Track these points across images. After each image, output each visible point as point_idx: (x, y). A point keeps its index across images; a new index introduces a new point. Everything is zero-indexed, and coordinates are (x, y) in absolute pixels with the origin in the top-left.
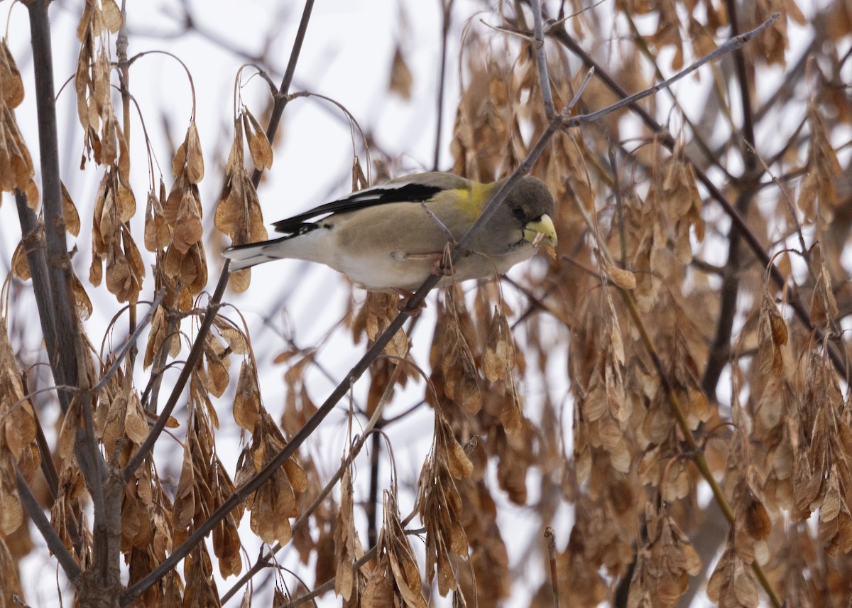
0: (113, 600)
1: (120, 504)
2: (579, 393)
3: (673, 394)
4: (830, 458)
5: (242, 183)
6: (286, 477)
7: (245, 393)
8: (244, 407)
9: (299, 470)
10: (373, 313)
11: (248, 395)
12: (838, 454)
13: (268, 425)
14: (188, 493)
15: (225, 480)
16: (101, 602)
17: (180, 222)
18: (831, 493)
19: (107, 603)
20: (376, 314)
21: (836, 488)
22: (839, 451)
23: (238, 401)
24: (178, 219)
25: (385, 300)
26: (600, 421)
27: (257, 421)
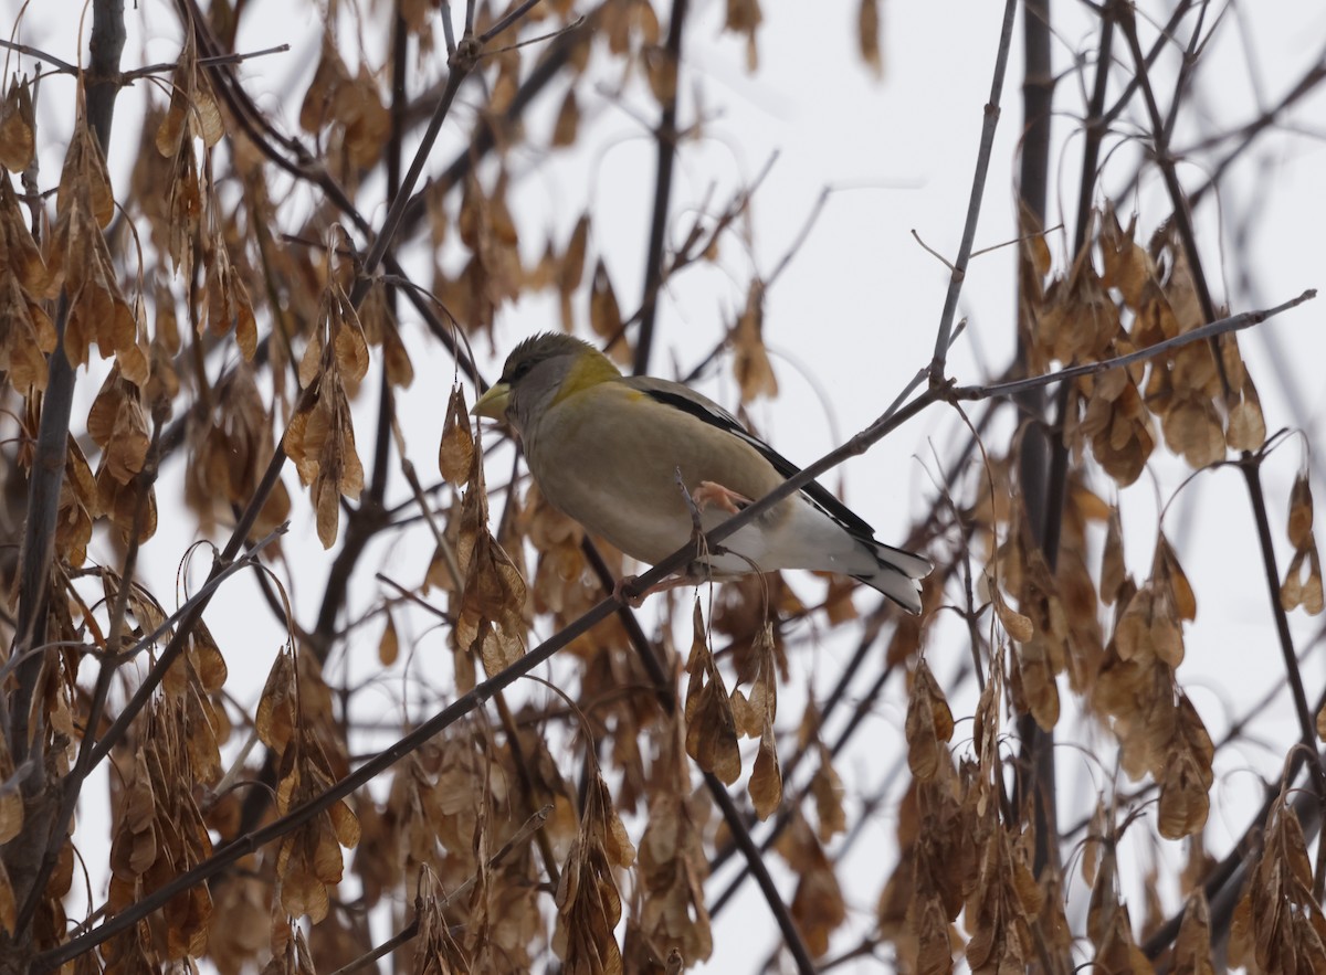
0: (22, 966)
1: (48, 829)
2: (417, 774)
3: (535, 795)
4: (1006, 912)
5: (334, 393)
6: (332, 825)
7: (277, 695)
8: (274, 714)
9: (350, 816)
10: (474, 611)
11: (283, 698)
12: (1016, 907)
13: (308, 746)
14: (145, 827)
15: (193, 816)
16: (6, 966)
17: (118, 438)
18: (1008, 961)
19: (12, 969)
20: (479, 613)
21: (1016, 955)
22: (1017, 902)
23: (264, 704)
24: (115, 433)
25: (501, 594)
26: (460, 817)
27: (291, 737)
